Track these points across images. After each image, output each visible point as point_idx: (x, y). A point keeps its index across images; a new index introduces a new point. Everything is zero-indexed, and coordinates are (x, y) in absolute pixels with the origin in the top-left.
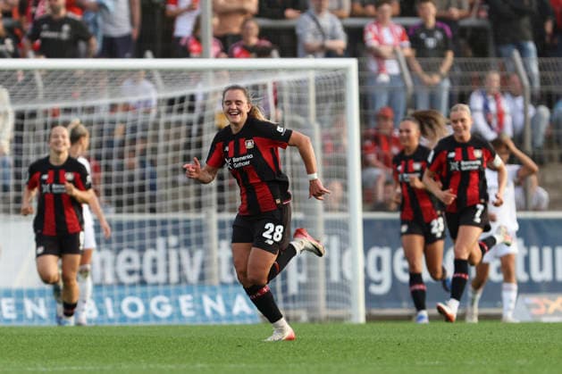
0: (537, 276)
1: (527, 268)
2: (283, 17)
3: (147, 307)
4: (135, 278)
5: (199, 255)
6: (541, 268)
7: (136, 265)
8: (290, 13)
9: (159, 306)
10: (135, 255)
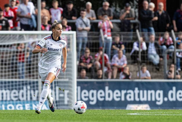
0: (142, 99)
1: (139, 97)
2: (71, 19)
3: (15, 107)
4: (17, 99)
5: (36, 92)
6: (143, 97)
7: (17, 95)
8: (73, 18)
9: (19, 107)
10: (16, 91)
